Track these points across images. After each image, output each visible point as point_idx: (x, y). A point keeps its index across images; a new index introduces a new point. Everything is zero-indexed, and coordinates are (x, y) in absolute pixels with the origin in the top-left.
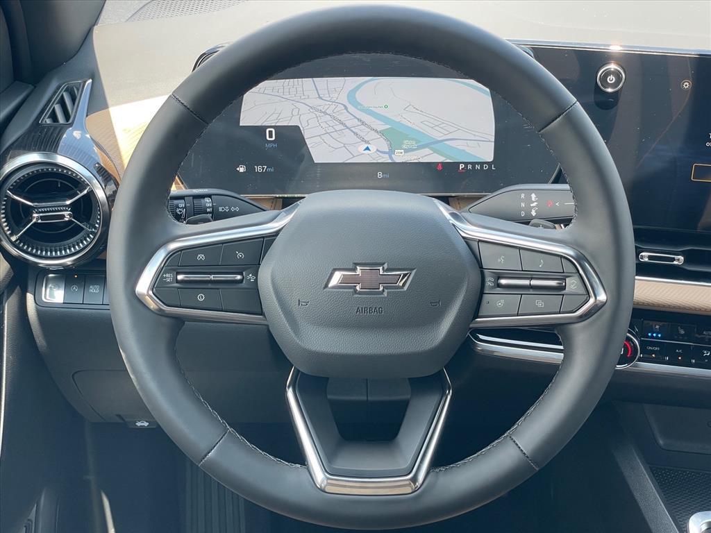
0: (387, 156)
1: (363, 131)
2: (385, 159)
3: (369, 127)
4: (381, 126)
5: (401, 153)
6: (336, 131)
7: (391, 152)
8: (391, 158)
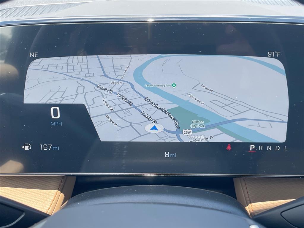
0: (175, 135)
1: (149, 110)
2: (173, 139)
3: (156, 105)
4: (168, 105)
5: (189, 133)
6: (123, 110)
7: (179, 132)
8: (178, 137)
